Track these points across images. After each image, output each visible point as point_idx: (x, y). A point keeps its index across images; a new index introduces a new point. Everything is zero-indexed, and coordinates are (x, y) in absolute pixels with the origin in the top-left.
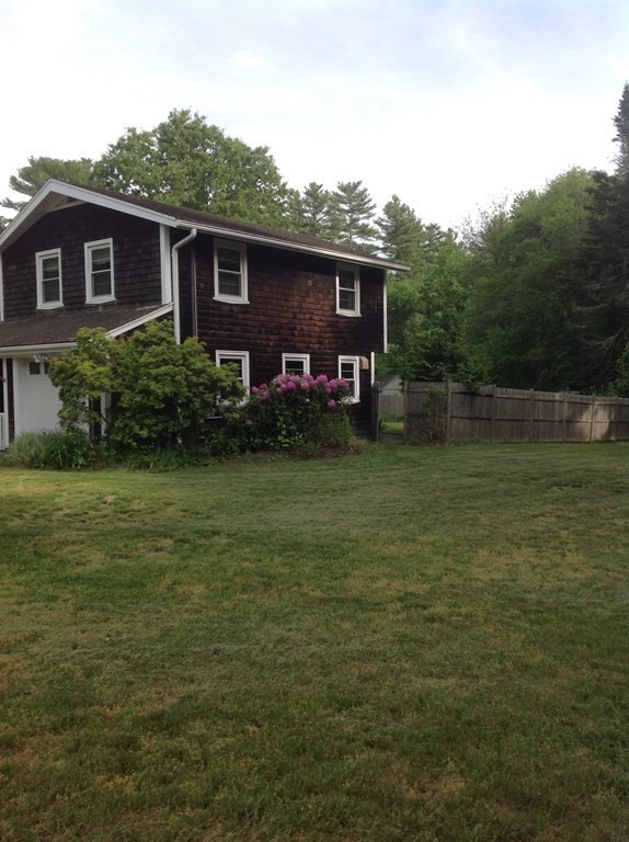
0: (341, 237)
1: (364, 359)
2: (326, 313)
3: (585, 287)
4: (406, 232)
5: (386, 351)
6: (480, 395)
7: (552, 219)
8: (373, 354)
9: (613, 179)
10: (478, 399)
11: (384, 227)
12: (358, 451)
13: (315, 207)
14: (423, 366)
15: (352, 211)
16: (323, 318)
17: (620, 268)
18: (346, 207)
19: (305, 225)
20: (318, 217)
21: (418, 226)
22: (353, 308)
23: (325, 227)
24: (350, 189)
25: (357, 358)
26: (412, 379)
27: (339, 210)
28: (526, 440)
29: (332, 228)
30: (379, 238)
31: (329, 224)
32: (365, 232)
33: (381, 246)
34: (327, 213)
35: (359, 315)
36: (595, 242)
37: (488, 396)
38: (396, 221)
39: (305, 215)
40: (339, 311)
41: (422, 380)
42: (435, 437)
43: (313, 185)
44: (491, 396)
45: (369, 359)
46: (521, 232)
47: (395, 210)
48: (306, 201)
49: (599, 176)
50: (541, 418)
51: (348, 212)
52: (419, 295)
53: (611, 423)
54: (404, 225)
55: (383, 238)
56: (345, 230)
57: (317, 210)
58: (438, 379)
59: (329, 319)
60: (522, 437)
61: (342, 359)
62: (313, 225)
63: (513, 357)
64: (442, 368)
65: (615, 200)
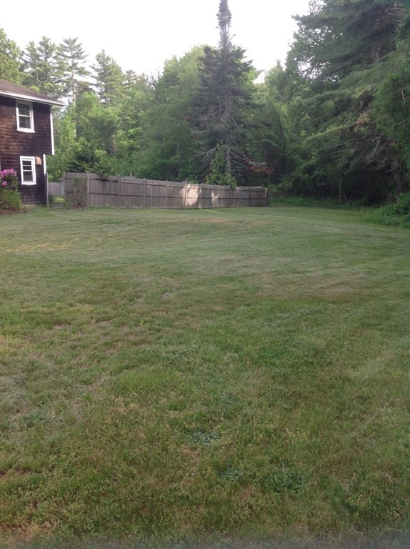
0: (65, 75)
1: (38, 159)
2: (10, 130)
3: (199, 119)
4: (110, 74)
5: (53, 154)
6: (109, 181)
7: (183, 74)
8: (44, 156)
9: (215, 52)
10: (108, 183)
11: (97, 70)
12: (25, 211)
13: (47, 54)
14: (74, 163)
15: (73, 57)
16: (8, 133)
17: (218, 108)
18: (69, 54)
19: (40, 66)
20: (49, 60)
21: (118, 71)
22: (29, 127)
23: (54, 68)
24: (71, 42)
25: (33, 158)
26: (67, 171)
27: (64, 56)
28: (141, 207)
29: (59, 68)
30: (93, 77)
31: (57, 65)
32: (82, 72)
33: (95, 83)
34: (55, 58)
35: (34, 132)
36: (204, 90)
37: (114, 181)
38: (104, 66)
39: (40, 58)
40: (19, 129)
41: (74, 171)
42: (79, 204)
43: (44, 38)
44: (117, 182)
45: (42, 158)
46: (168, 81)
47: (102, 59)
48: (39, 49)
49: (207, 49)
50: (151, 195)
51: (70, 58)
52: (117, 118)
53: (199, 198)
54: (109, 69)
55: (96, 78)
56: (68, 70)
57: (48, 55)
58: (83, 171)
59: (12, 134)
60: (138, 205)
61: (23, 158)
62: (45, 66)
63: (164, 160)
64: (85, 165)
65: (216, 66)
